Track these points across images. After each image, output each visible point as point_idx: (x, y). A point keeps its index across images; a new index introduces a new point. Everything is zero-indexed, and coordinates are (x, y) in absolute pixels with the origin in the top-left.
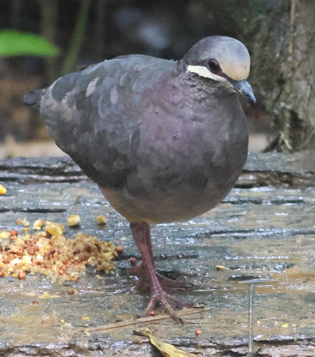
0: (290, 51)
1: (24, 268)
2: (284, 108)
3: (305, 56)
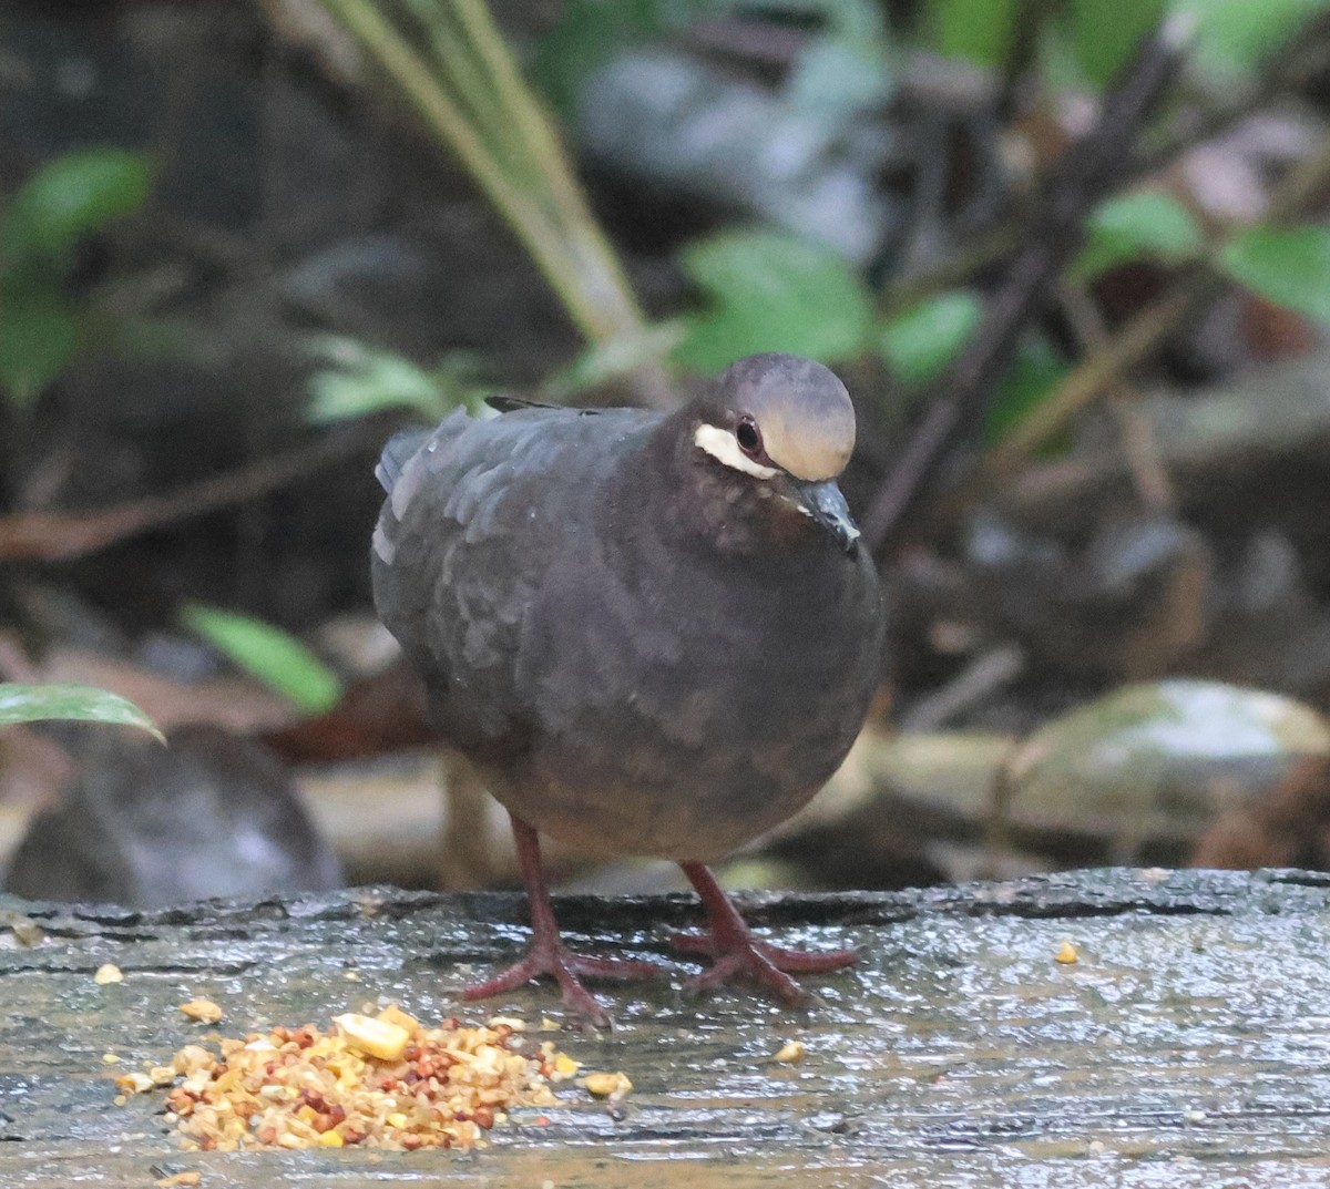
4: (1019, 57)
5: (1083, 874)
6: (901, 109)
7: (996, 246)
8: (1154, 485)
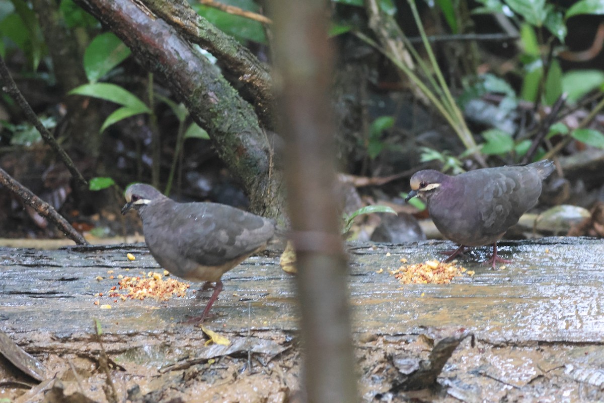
3: (276, 195)
4: (538, 100)
5: (550, 238)
6: (518, 109)
7: (535, 132)
8: (560, 172)
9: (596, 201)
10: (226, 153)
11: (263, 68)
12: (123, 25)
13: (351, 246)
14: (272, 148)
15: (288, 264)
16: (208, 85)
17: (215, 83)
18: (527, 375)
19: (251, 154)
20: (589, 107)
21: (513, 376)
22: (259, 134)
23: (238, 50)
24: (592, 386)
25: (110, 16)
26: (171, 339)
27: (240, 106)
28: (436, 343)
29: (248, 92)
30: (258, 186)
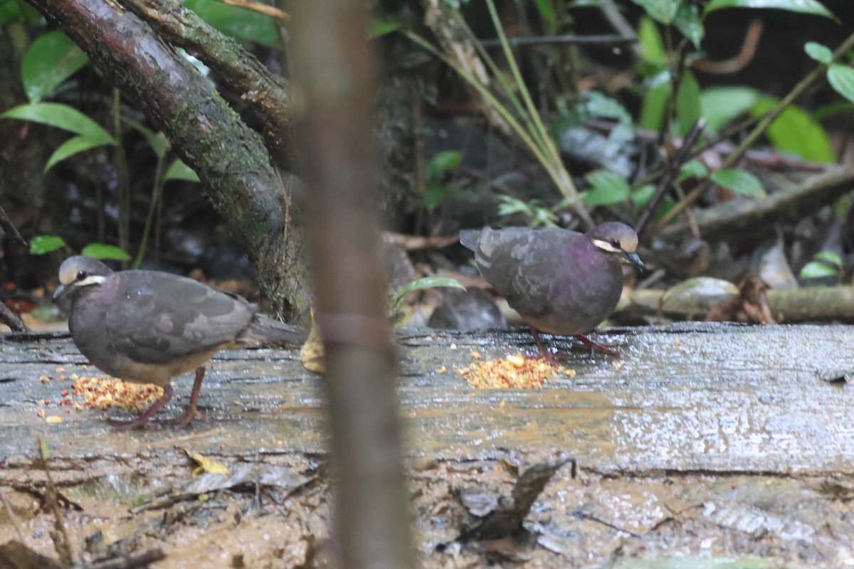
0: (284, 258)
1: (108, 403)
2: (279, 297)
3: (294, 262)
4: (664, 128)
5: (681, 323)
6: (637, 141)
7: (659, 174)
8: (696, 231)
9: (746, 271)
10: (223, 202)
11: (275, 83)
12: (76, 20)
13: (401, 334)
14: (288, 195)
15: (312, 360)
16: (197, 105)
17: (207, 103)
18: (650, 518)
19: (259, 203)
20: (735, 139)
21: (631, 520)
22: (270, 176)
23: (240, 57)
24: (742, 534)
25: (59, 7)
26: (148, 465)
27: (242, 135)
28: (521, 471)
29: (255, 117)
30: (269, 249)
